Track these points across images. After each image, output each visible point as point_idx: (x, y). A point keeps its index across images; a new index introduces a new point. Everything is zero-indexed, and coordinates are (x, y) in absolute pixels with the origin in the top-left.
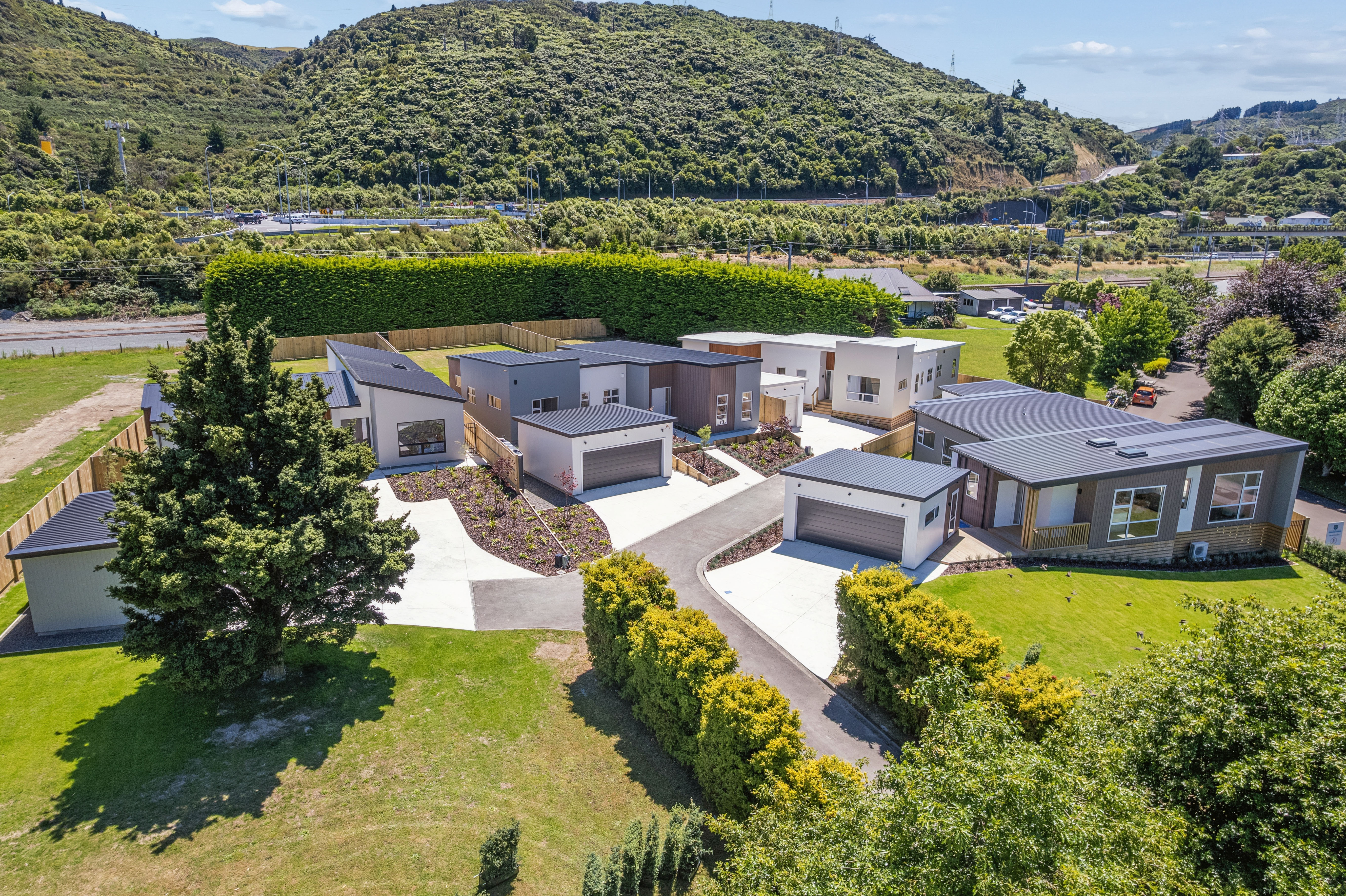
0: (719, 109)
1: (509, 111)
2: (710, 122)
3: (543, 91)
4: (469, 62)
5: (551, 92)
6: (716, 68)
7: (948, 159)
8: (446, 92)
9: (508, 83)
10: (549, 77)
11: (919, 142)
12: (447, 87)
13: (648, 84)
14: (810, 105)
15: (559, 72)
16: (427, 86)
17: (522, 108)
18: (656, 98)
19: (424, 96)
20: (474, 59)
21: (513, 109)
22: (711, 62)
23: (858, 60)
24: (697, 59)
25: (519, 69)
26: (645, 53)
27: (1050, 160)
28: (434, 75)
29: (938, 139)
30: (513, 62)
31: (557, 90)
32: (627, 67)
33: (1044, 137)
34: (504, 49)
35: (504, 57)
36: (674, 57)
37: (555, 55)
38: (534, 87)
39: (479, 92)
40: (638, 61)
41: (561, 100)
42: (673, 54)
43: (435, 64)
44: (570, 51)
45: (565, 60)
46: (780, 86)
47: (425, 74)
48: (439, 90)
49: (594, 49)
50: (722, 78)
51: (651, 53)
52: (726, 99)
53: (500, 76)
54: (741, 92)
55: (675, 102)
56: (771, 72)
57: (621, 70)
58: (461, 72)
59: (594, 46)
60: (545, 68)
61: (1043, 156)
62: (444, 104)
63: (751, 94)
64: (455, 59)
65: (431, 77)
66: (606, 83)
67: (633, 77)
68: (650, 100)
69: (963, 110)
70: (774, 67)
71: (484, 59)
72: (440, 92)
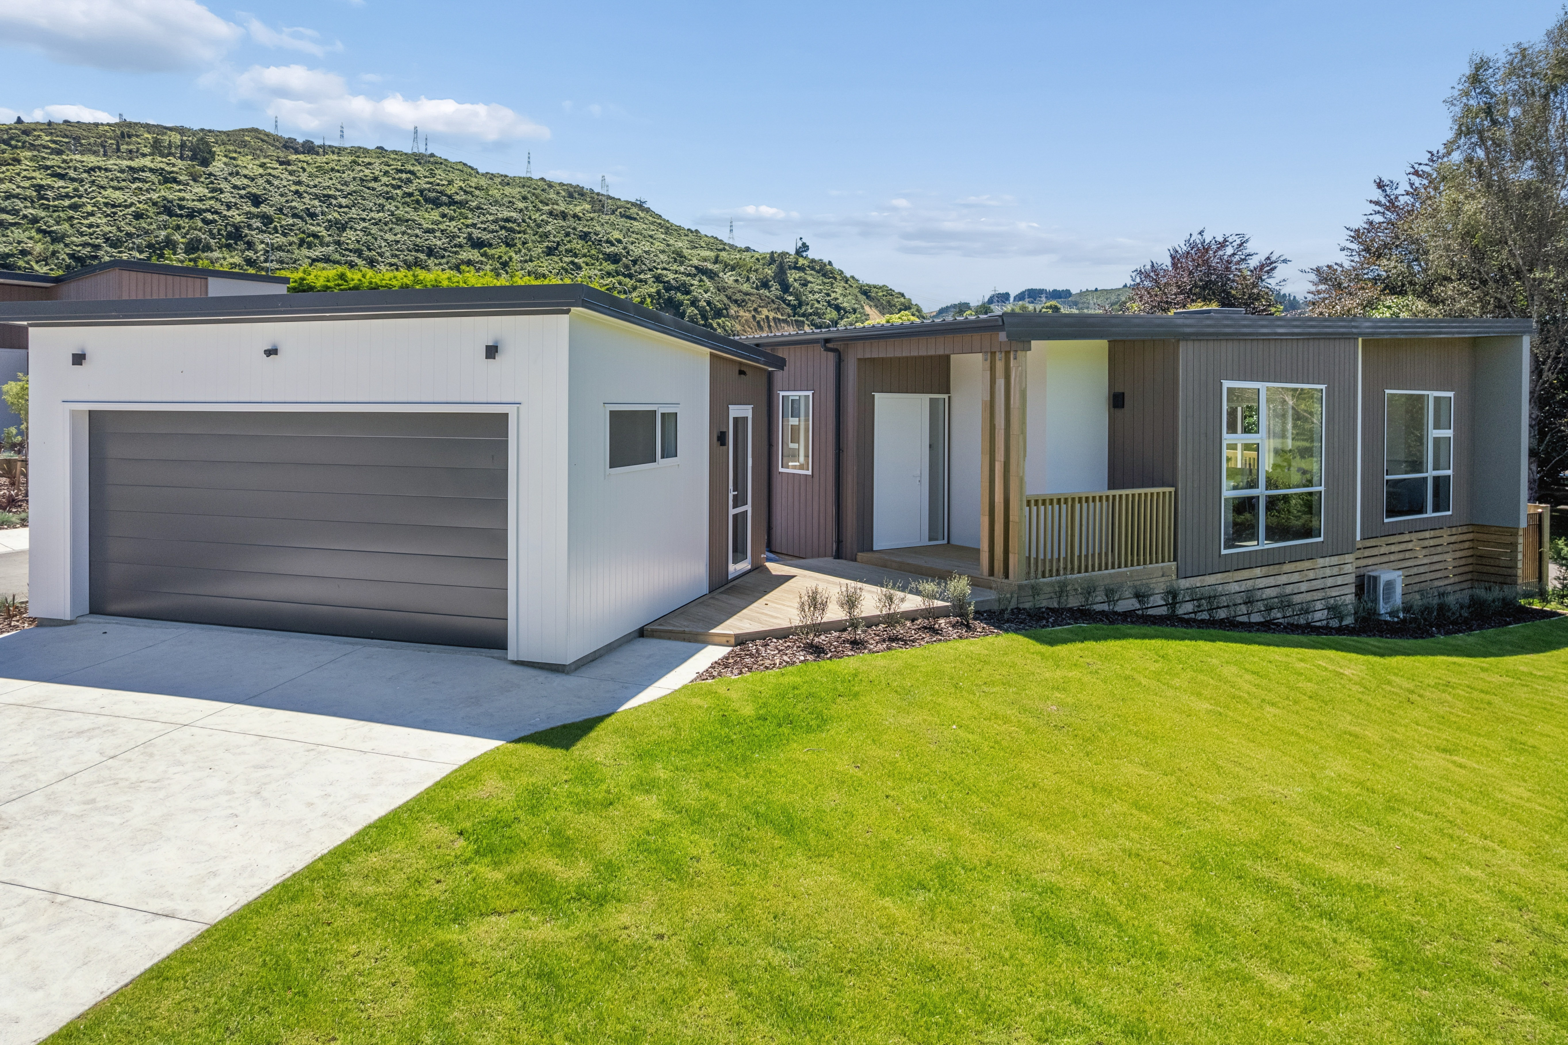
0: (455, 246)
1: (163, 233)
2: (444, 260)
3: (216, 212)
4: (106, 170)
5: (229, 213)
6: (452, 202)
7: (732, 312)
8: (67, 203)
9: (165, 199)
10: (226, 197)
11: (697, 292)
12: (67, 196)
13: (364, 215)
14: (568, 246)
15: (243, 192)
16: (35, 194)
17: (184, 231)
18: (374, 230)
19: (29, 204)
20: (116, 167)
21: (169, 230)
22: (446, 195)
23: (629, 221)
24: (429, 191)
25: (184, 185)
26: (362, 180)
27: (842, 319)
28: (49, 181)
29: (719, 290)
30: (175, 175)
31: (237, 212)
32: (338, 193)
33: (833, 295)
34: (164, 160)
35: (163, 169)
36: (399, 187)
37: (238, 173)
38: (204, 207)
39: (120, 207)
40: (352, 187)
41: (242, 224)
42: (399, 184)
43: (52, 167)
44: (261, 171)
45: (253, 180)
46: (532, 225)
47: (33, 178)
48: (54, 199)
49: (295, 171)
50: (461, 213)
51: (370, 181)
52: (465, 236)
53: (154, 190)
54: (485, 229)
55: (399, 236)
56: (521, 210)
57: (329, 196)
58: (93, 181)
59: (295, 168)
60: (222, 186)
61: (834, 314)
62: (59, 217)
63: (497, 232)
64: (84, 164)
65: (43, 183)
66: (308, 209)
67: (344, 205)
68: (364, 230)
69: (745, 265)
70: (525, 204)
71: (131, 168)
72: (56, 203)
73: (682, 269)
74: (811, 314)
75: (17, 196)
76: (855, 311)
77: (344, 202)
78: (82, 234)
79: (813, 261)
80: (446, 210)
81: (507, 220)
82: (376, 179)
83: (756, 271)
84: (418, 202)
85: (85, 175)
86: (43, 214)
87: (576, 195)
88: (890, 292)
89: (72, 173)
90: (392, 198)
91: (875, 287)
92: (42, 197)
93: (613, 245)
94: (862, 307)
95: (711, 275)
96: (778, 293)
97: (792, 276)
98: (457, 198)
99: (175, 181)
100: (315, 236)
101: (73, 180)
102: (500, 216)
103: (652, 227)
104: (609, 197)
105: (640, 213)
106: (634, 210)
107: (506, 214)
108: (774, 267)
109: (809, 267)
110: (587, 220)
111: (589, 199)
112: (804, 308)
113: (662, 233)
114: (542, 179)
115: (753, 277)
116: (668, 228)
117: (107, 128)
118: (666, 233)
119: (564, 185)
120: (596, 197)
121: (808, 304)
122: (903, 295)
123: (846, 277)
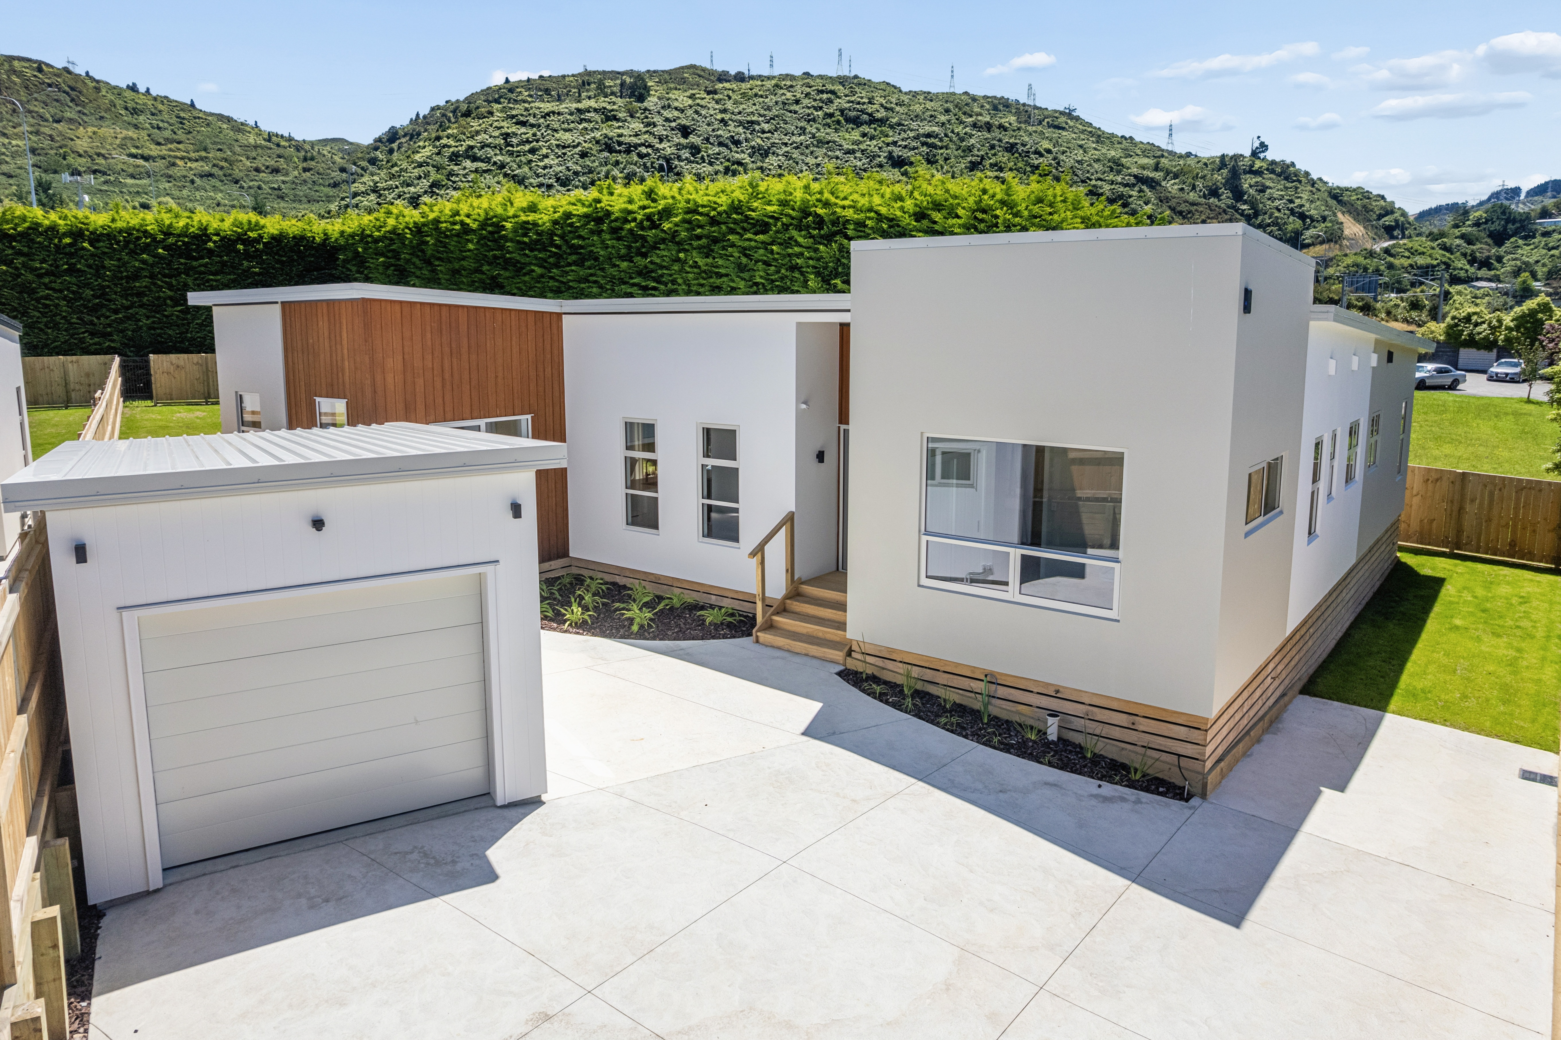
3: (650, 146)
4: (559, 114)
5: (661, 146)
6: (873, 120)
8: (527, 147)
9: (606, 136)
10: (659, 130)
11: (1136, 204)
12: (528, 142)
13: (786, 139)
14: (993, 160)
15: (673, 124)
16: (502, 141)
17: (622, 166)
18: (796, 154)
19: (498, 152)
20: (567, 110)
21: (609, 167)
22: (867, 114)
23: (1057, 131)
24: (850, 110)
25: (623, 121)
26: (784, 104)
27: (1308, 229)
28: (514, 129)
29: (1161, 201)
30: (615, 113)
31: (668, 144)
32: (761, 119)
33: (1297, 202)
34: (606, 99)
35: (605, 108)
36: (821, 108)
37: (669, 106)
38: (639, 142)
39: (568, 147)
40: (774, 112)
41: (672, 156)
42: (820, 105)
43: (517, 116)
44: (690, 102)
45: (682, 111)
46: (955, 139)
47: (502, 127)
48: (518, 145)
49: (721, 100)
50: (881, 132)
51: (792, 104)
52: (886, 154)
53: (597, 129)
54: (905, 147)
55: (820, 159)
56: (943, 124)
57: (752, 122)
58: (548, 125)
59: (721, 96)
60: (655, 120)
61: (1298, 224)
62: (521, 161)
63: (917, 148)
64: (542, 110)
65: (509, 131)
66: (732, 137)
67: (767, 130)
68: (787, 155)
69: (1190, 172)
70: (947, 117)
71: (579, 110)
72: (519, 148)
73: (1119, 179)
74: (1269, 225)
75: (488, 146)
76: (1324, 219)
77: (766, 127)
78: (538, 176)
79: (1273, 162)
80: (865, 129)
81: (929, 135)
82: (797, 102)
83: (1203, 177)
84: (838, 122)
85: (542, 120)
86: (509, 160)
87: (1001, 107)
88: (1366, 195)
89: (532, 120)
90: (814, 120)
91: (1347, 189)
92: (508, 144)
93: (1041, 155)
94: (1335, 215)
95: (1152, 183)
96: (1229, 202)
97: (1247, 182)
98: (878, 115)
99: (615, 118)
100: (739, 163)
101: (532, 126)
102: (921, 131)
103: (1082, 137)
104: (1036, 107)
105: (1069, 121)
106: (1062, 119)
107: (928, 129)
108: (1225, 171)
109: (1267, 169)
110: (1014, 131)
111: (1014, 111)
112: (1260, 218)
113: (1093, 142)
114: (966, 93)
115: (1199, 184)
116: (1099, 136)
117: (572, 79)
118: (1098, 142)
119: (988, 97)
120: (1022, 108)
121: (1266, 213)
122: (1383, 197)
123: (1313, 180)
